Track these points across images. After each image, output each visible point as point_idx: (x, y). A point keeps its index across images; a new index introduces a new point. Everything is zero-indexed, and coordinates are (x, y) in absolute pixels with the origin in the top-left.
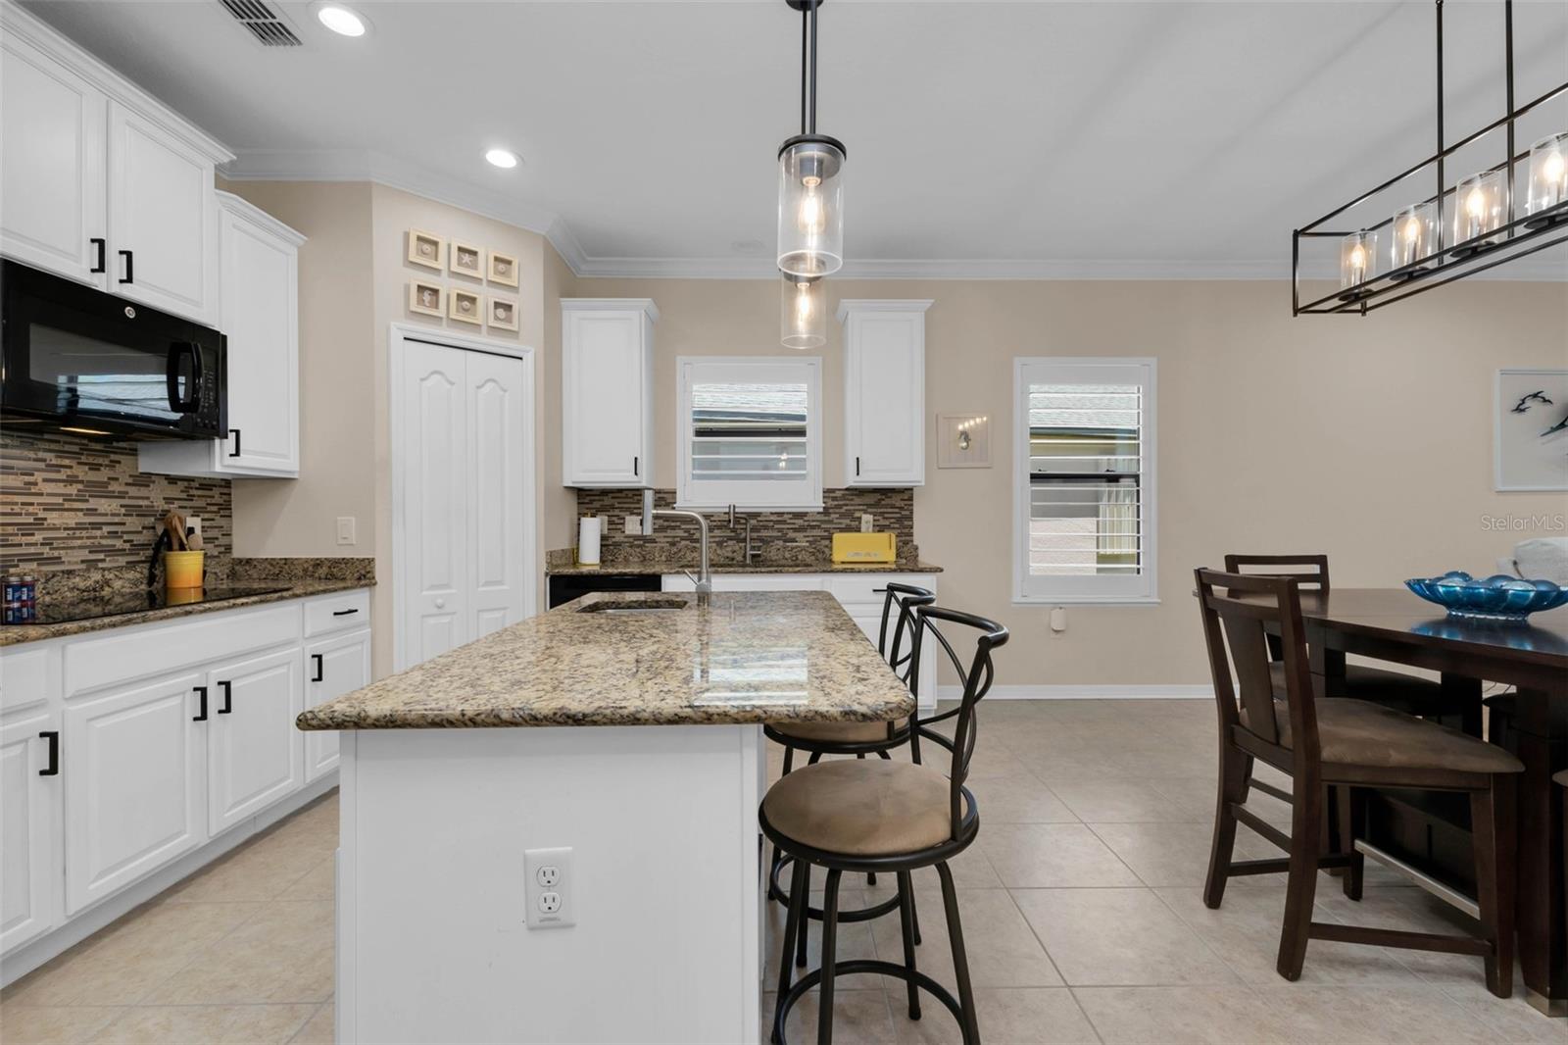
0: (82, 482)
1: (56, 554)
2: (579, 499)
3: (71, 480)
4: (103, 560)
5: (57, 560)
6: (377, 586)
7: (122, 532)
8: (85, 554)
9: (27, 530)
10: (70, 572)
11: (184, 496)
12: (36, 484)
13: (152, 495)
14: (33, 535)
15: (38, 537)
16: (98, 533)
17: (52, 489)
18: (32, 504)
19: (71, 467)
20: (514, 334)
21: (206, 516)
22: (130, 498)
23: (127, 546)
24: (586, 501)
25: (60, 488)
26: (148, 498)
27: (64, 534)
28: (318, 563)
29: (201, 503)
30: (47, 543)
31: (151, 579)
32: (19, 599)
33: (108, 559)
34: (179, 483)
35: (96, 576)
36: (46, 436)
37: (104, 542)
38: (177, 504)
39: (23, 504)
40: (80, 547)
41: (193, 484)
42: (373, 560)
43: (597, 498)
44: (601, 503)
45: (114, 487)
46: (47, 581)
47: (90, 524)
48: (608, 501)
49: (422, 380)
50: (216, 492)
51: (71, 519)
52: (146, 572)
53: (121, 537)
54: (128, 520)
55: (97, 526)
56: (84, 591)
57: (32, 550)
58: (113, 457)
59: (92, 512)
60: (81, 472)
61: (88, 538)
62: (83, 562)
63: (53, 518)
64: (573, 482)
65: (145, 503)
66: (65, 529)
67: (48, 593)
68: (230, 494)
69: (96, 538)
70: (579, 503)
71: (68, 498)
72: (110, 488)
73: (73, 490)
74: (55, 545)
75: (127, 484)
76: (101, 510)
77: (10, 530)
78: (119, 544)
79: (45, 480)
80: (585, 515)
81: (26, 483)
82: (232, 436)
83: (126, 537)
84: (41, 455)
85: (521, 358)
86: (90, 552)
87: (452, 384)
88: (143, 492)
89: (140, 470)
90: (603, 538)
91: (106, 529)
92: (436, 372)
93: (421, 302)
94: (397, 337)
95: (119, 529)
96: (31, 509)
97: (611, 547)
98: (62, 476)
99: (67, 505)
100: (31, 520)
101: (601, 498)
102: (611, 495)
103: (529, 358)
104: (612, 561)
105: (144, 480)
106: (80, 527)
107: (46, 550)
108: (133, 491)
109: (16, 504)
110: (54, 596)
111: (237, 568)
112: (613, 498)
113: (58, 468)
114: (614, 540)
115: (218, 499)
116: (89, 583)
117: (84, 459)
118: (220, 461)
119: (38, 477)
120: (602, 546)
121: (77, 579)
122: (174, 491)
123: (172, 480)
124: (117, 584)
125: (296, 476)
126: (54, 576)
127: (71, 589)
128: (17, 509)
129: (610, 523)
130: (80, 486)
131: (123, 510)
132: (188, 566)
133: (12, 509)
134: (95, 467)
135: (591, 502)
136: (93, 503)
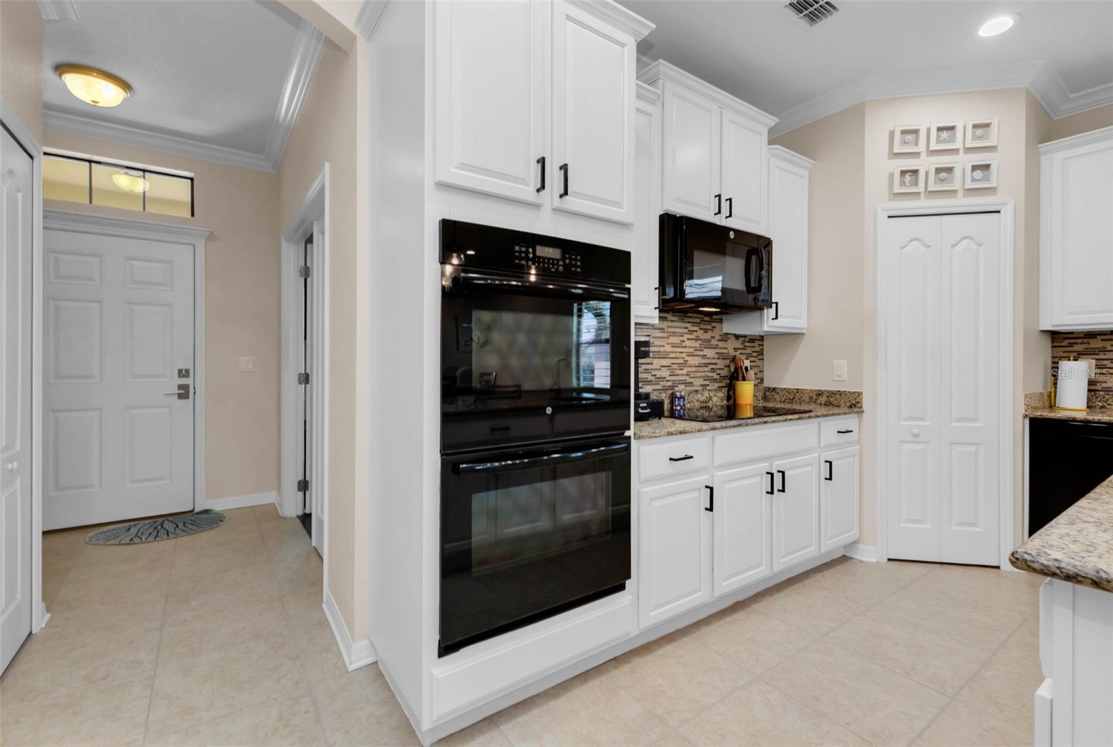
0: (700, 340)
1: (691, 380)
2: (1053, 342)
3: (697, 339)
4: (708, 385)
6: (864, 414)
7: (717, 369)
9: (681, 367)
10: (697, 391)
11: (742, 346)
12: (684, 341)
13: (728, 346)
14: (683, 369)
15: (684, 372)
16: (706, 369)
18: (683, 352)
19: (696, 331)
20: (991, 190)
21: (752, 359)
22: (720, 348)
23: (718, 377)
24: (1063, 344)
25: (693, 343)
26: (726, 348)
27: (693, 369)
28: (820, 393)
29: (749, 351)
30: (688, 374)
31: (729, 398)
32: (679, 405)
33: (710, 384)
34: (740, 338)
36: (689, 315)
38: (740, 351)
39: (680, 352)
40: (700, 377)
41: (747, 339)
42: (861, 393)
43: (1080, 341)
44: (1086, 346)
45: (714, 342)
47: (704, 364)
48: (1095, 344)
49: (902, 248)
50: (757, 343)
51: (697, 361)
52: (726, 393)
53: (716, 372)
54: (718, 361)
55: (707, 365)
57: (683, 378)
58: (713, 324)
59: (704, 357)
60: (700, 333)
61: (703, 372)
62: (701, 385)
63: (691, 361)
64: (1053, 326)
65: (725, 351)
66: (695, 366)
68: (763, 345)
69: (705, 372)
70: (1053, 347)
72: (712, 343)
74: (691, 376)
75: (719, 340)
76: (708, 356)
77: (676, 366)
78: (715, 376)
79: (688, 339)
80: (1061, 358)
81: (680, 341)
82: (774, 305)
83: (718, 372)
84: (687, 325)
85: (999, 212)
86: (704, 380)
87: (928, 247)
88: (725, 345)
89: (724, 332)
90: (1091, 383)
91: (710, 367)
92: (912, 240)
93: (903, 184)
94: (883, 216)
95: (715, 366)
96: (683, 355)
97: (1102, 393)
98: (693, 337)
99: (696, 353)
100: (682, 362)
101: (1086, 340)
102: (1099, 338)
103: (1008, 212)
104: (1102, 407)
105: (725, 337)
106: (700, 365)
107: (687, 378)
108: (721, 344)
109: (677, 352)
111: (767, 393)
112: (1102, 340)
113: (691, 332)
114: (1104, 385)
115: (757, 349)
116: (704, 398)
117: (702, 326)
118: (767, 323)
119: (685, 337)
120: (1089, 391)
121: (699, 395)
122: (738, 344)
123: (737, 337)
125: (804, 331)
127: (697, 401)
128: (678, 355)
129: (1098, 367)
130: (700, 342)
131: (717, 356)
132: (746, 391)
134: (706, 331)
135: (1071, 345)
136: (706, 352)
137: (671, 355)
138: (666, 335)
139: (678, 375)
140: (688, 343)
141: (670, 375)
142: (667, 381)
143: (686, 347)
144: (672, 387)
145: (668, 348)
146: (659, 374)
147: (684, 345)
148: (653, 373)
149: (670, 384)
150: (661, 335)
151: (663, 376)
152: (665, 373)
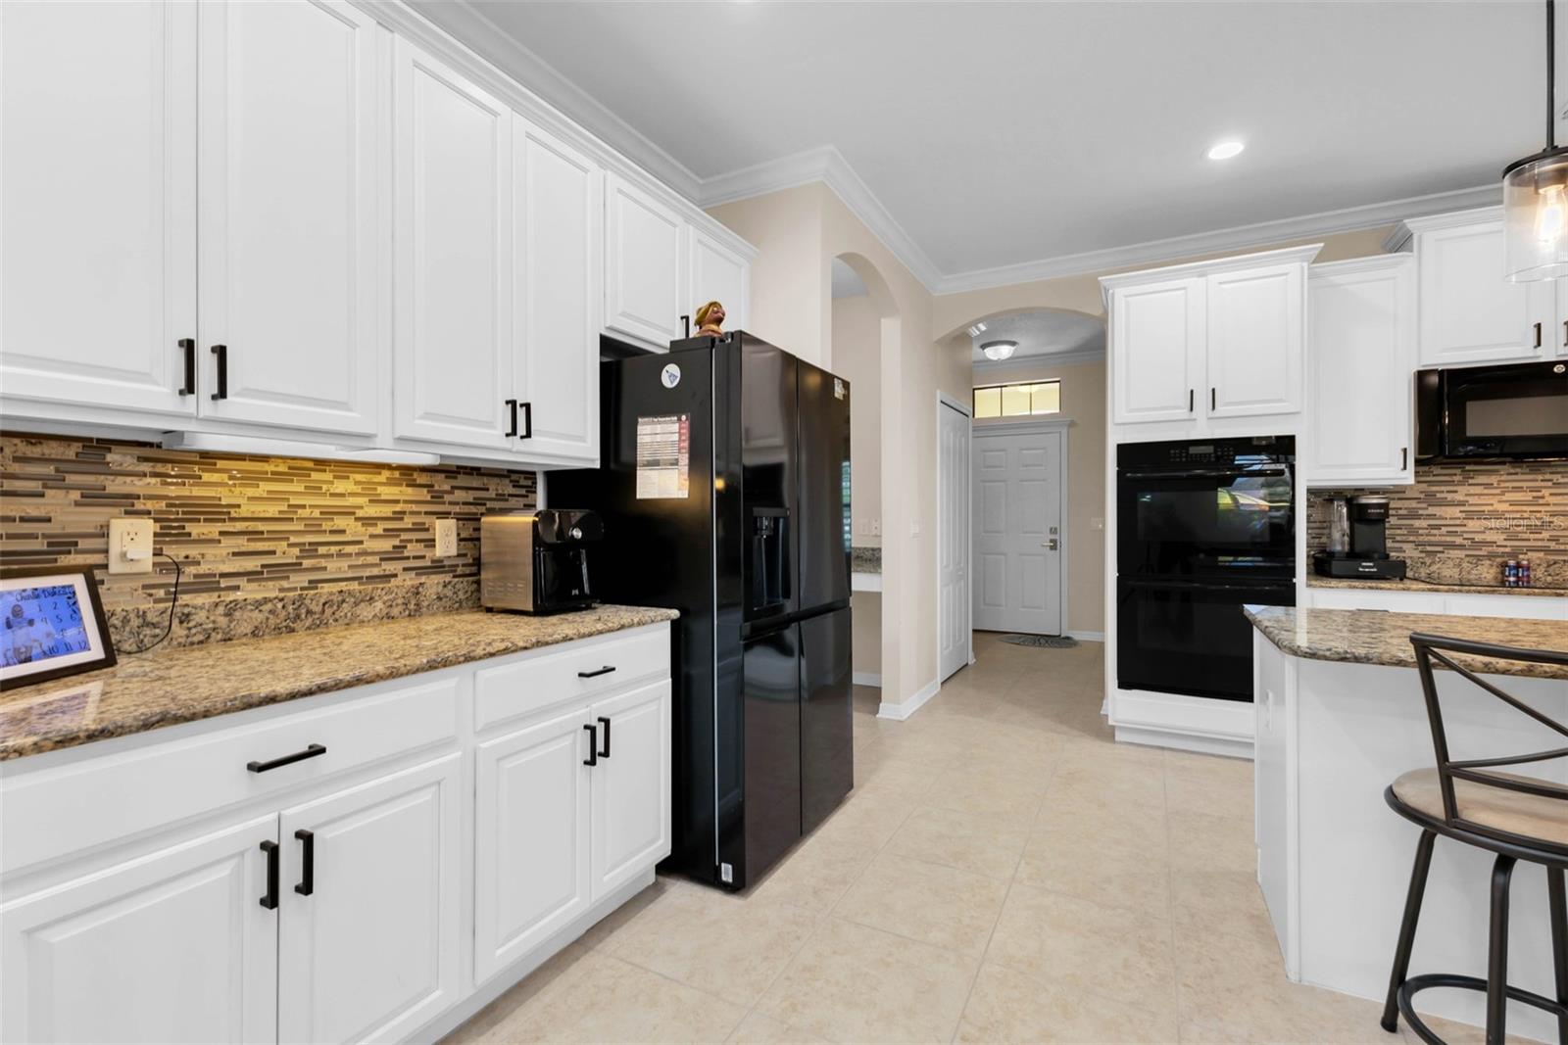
12: (1543, 497)
14: (1540, 533)
15: (1545, 535)
17: (1557, 500)
18: (1540, 512)
30: (1554, 539)
39: (1531, 512)
46: (1549, 566)
57: (1540, 543)
67: (1550, 575)
74: (1561, 541)
77: (1521, 529)
79: (1551, 495)
81: (1534, 497)
84: (1548, 477)
96: (1538, 515)
100: (1538, 524)
107: (1552, 544)
109: (1526, 512)
110: (1556, 578)
119: (1546, 492)
126: (1555, 563)
128: (1526, 515)
133: (1522, 516)
137: (1507, 515)
138: (1498, 491)
139: (1528, 540)
140: (1552, 500)
141: (1505, 540)
142: (1497, 546)
143: (1548, 505)
145: (1505, 507)
146: (1478, 537)
147: (1541, 501)
148: (1466, 536)
149: (1508, 550)
150: (1486, 491)
151: (1488, 540)
152: (1499, 538)
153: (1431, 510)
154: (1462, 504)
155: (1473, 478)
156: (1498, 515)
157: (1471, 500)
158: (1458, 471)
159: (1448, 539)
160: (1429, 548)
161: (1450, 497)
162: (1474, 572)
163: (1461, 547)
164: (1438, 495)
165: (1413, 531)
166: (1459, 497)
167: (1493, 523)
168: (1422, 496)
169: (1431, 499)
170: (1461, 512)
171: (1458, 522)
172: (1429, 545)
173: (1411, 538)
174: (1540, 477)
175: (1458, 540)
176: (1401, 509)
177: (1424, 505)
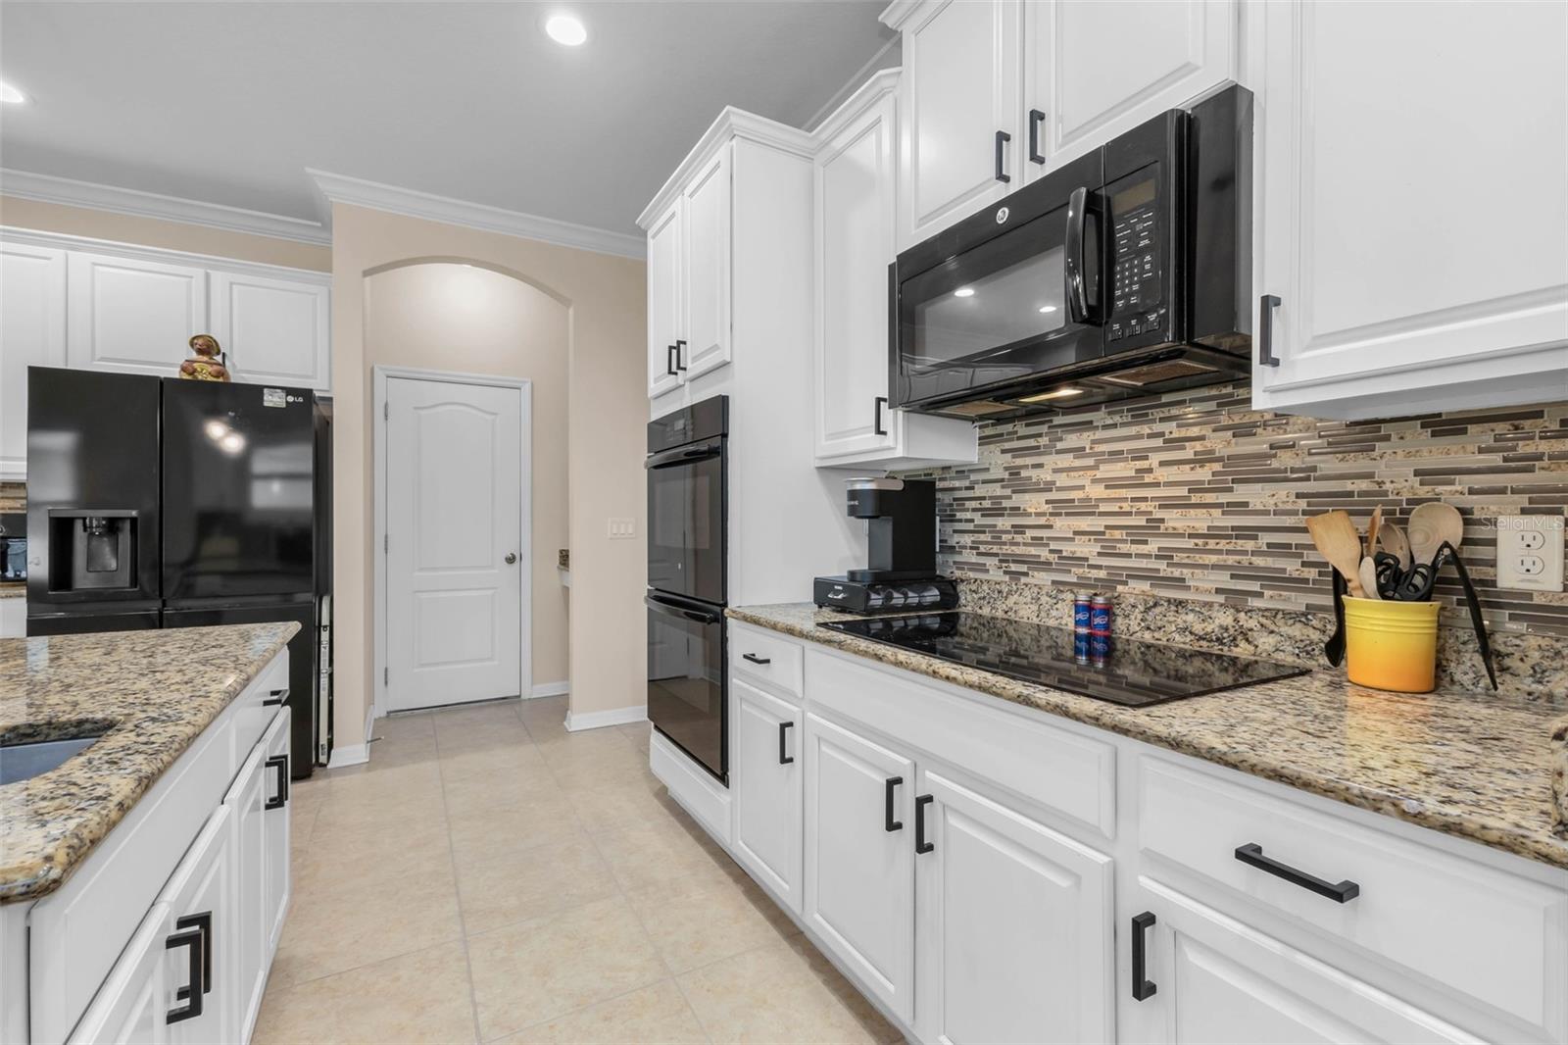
0: (1219, 460)
1: (1177, 573)
3: (1199, 461)
4: (1260, 595)
5: (1179, 583)
7: (1302, 545)
8: (1224, 580)
9: (1138, 535)
10: (1181, 604)
11: (1493, 462)
12: (1150, 470)
13: (1381, 469)
14: (1145, 542)
15: (1153, 546)
16: (1250, 545)
17: (1170, 475)
18: (1145, 499)
19: (1201, 438)
22: (1319, 479)
25: (1185, 473)
26: (1369, 476)
27: (1190, 544)
30: (1164, 555)
33: (1267, 593)
34: (1472, 429)
35: (1225, 618)
36: (1165, 399)
37: (1259, 561)
39: (1134, 500)
40: (1214, 567)
45: (1285, 460)
46: (1147, 610)
47: (1233, 528)
51: (1200, 521)
53: (1296, 554)
55: (1249, 533)
56: (1201, 638)
57: (1144, 563)
59: (1241, 507)
60: (1219, 443)
61: (1229, 552)
62: (1218, 591)
63: (1174, 519)
65: (1364, 485)
66: (1191, 536)
67: (1148, 628)
69: (1244, 553)
71: (1196, 488)
72: (1275, 464)
73: (1204, 474)
74: (1175, 560)
75: (1314, 453)
76: (1256, 504)
77: (1117, 534)
78: (1292, 567)
79: (1162, 464)
81: (1138, 471)
84: (1158, 427)
86: (1233, 576)
88: (1358, 463)
91: (1265, 539)
95: (1294, 539)
96: (1143, 506)
98: (1188, 453)
99: (1195, 499)
100: (1143, 523)
106: (1214, 534)
107: (1162, 565)
108: (1330, 464)
109: (1125, 499)
110: (1156, 635)
113: (1182, 442)
117: (1225, 421)
119: (1154, 460)
121: (1191, 617)
122: (1455, 452)
124: (1266, 642)
126: (1156, 605)
127: (1182, 630)
128: (1126, 507)
130: (1217, 467)
131: (1302, 504)
133: (1121, 508)
134: (1245, 431)
136: (1241, 493)
137: (1103, 508)
138: (1091, 462)
139: (1129, 556)
140: (1163, 474)
141: (1099, 554)
142: (1091, 566)
143: (1157, 485)
144: (1109, 584)
145: (1098, 491)
146: (1067, 549)
147: (1147, 479)
148: (1053, 546)
149: (1102, 574)
150: (1078, 463)
151: (1078, 555)
152: (1087, 549)
153: (1017, 500)
154: (1048, 487)
155: (1061, 439)
156: (1087, 509)
157: (1062, 480)
158: (1044, 428)
159: (1033, 551)
160: (1014, 567)
161: (1034, 474)
162: (1054, 613)
163: (1046, 566)
164: (1024, 473)
165: (997, 536)
166: (1045, 475)
167: (1084, 523)
168: (1006, 475)
169: (1016, 481)
170: (1047, 502)
171: (1042, 521)
172: (1014, 561)
173: (995, 549)
174: (1146, 430)
175: (1044, 554)
176: (984, 498)
177: (1008, 492)
